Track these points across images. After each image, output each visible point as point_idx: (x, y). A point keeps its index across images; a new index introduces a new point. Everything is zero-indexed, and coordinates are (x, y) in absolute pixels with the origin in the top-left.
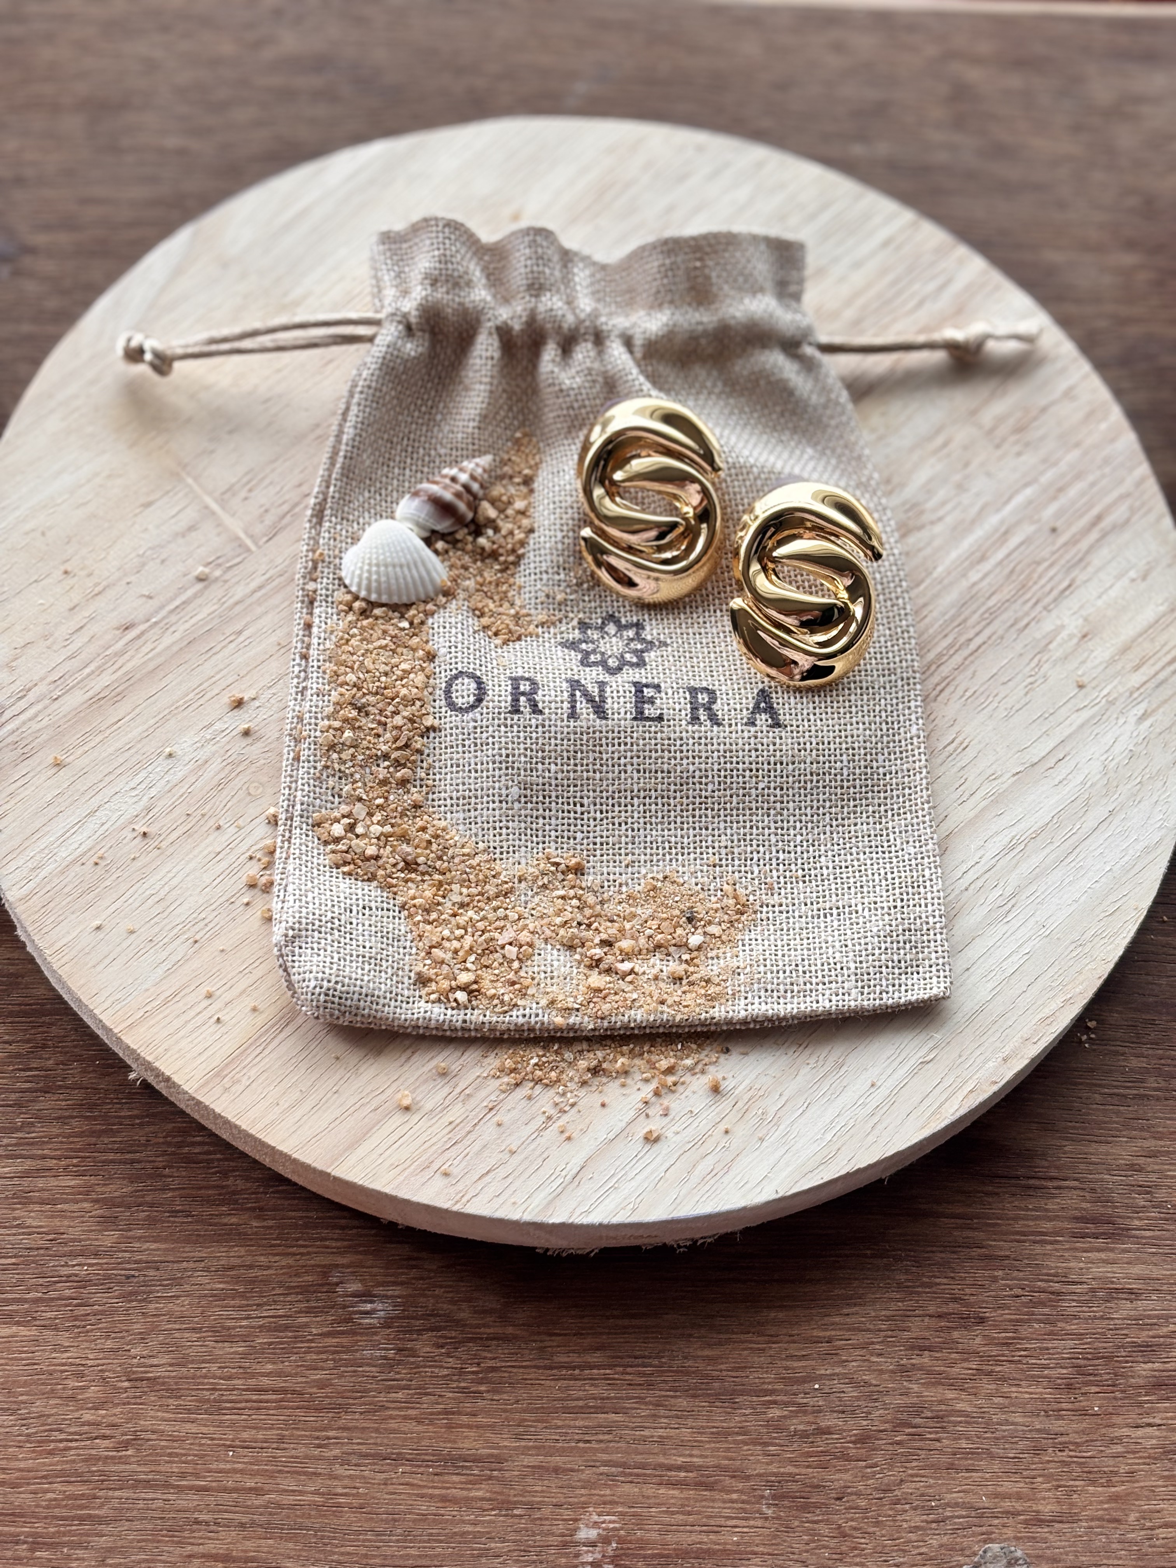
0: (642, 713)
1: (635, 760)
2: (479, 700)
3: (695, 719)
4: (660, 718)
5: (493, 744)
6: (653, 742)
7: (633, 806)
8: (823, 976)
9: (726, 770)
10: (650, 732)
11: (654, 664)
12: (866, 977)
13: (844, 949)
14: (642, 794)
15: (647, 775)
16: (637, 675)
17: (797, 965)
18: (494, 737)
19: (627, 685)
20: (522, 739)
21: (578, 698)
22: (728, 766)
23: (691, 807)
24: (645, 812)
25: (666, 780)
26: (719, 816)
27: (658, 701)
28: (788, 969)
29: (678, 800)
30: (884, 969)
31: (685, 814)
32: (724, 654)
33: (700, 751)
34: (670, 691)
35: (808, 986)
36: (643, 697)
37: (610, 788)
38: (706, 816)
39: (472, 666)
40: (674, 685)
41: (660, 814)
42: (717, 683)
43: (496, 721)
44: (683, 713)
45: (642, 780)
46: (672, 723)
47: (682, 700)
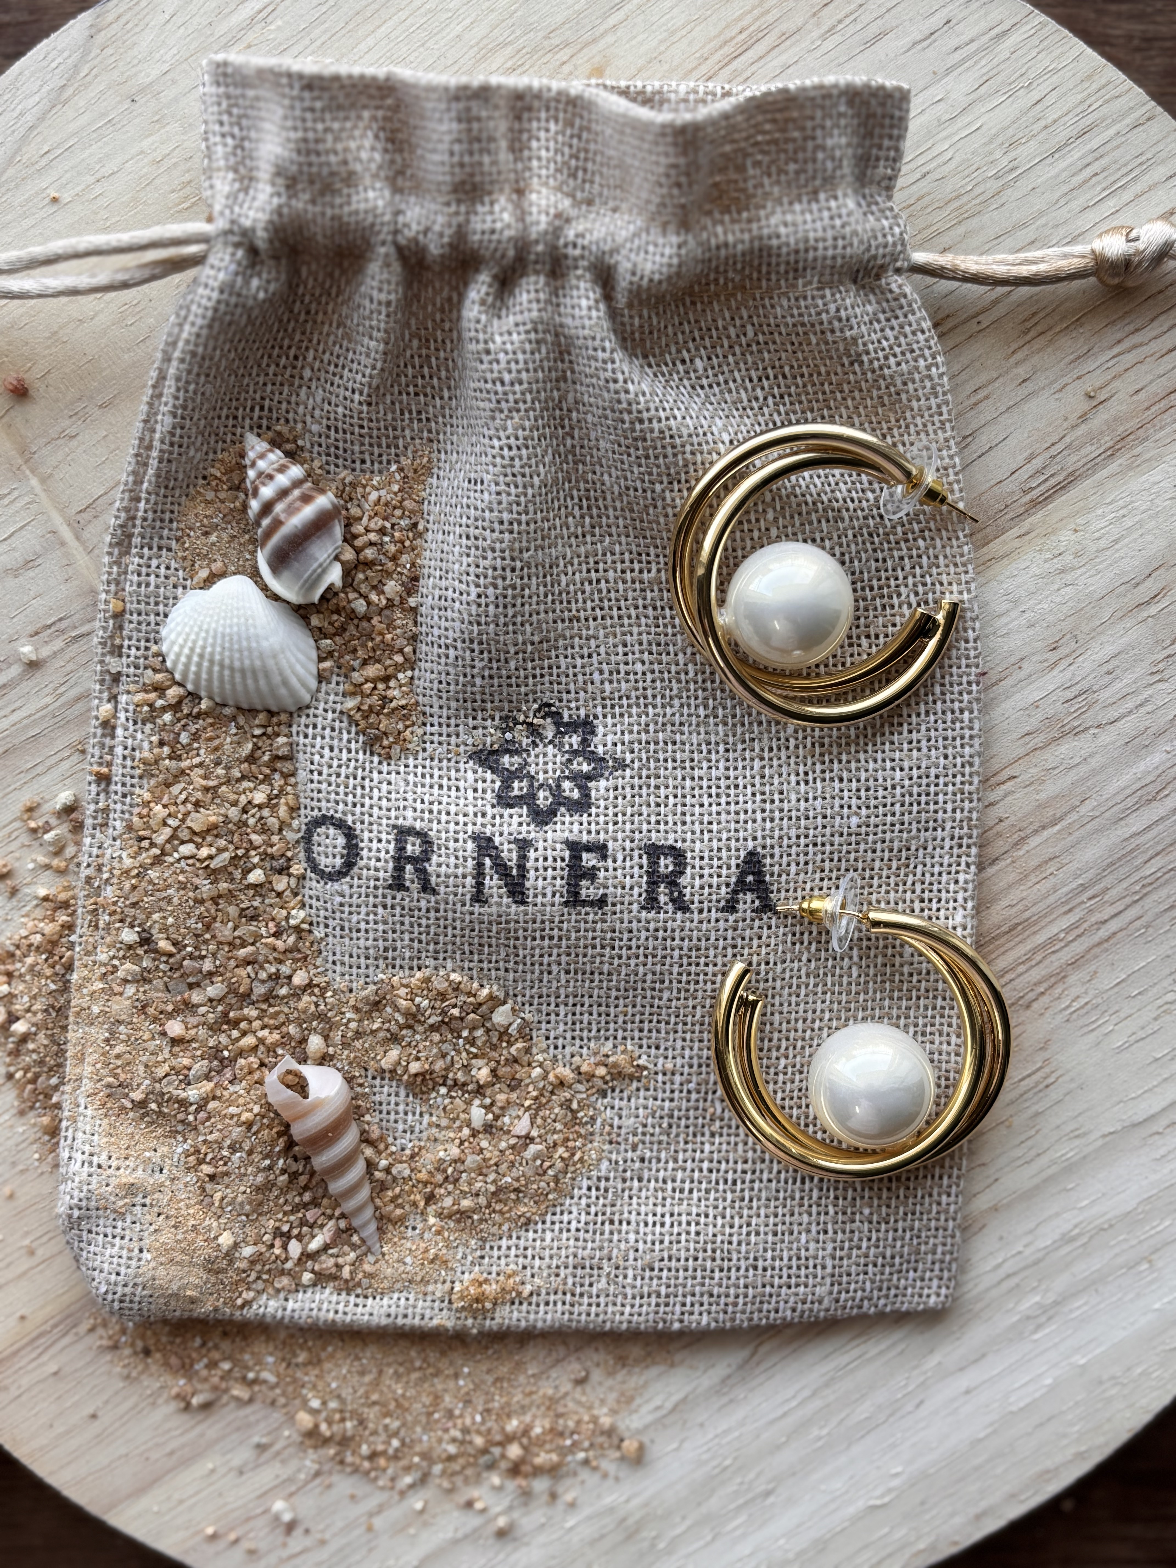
0: (577, 894)
1: (564, 958)
2: (349, 865)
3: (651, 903)
4: (602, 902)
5: (367, 931)
6: (590, 934)
7: (557, 1015)
8: (789, 1277)
9: (689, 974)
10: (586, 922)
11: (602, 803)
12: (845, 1279)
13: (821, 1237)
14: (571, 1000)
15: (579, 977)
16: (576, 827)
17: (756, 1259)
18: (367, 923)
19: (558, 846)
20: (407, 926)
21: (487, 871)
22: (693, 968)
23: (637, 1018)
24: (574, 1023)
25: (605, 984)
26: (676, 1032)
27: (601, 874)
28: (743, 1264)
29: (620, 1009)
30: (870, 1268)
31: (629, 1026)
32: (705, 783)
33: (655, 948)
34: (620, 857)
35: (768, 1289)
36: (581, 867)
37: (528, 993)
38: (658, 1031)
39: (341, 807)
40: (628, 844)
41: (594, 1028)
42: (689, 836)
43: (371, 899)
44: (636, 890)
45: (572, 984)
46: (618, 908)
47: (636, 870)
